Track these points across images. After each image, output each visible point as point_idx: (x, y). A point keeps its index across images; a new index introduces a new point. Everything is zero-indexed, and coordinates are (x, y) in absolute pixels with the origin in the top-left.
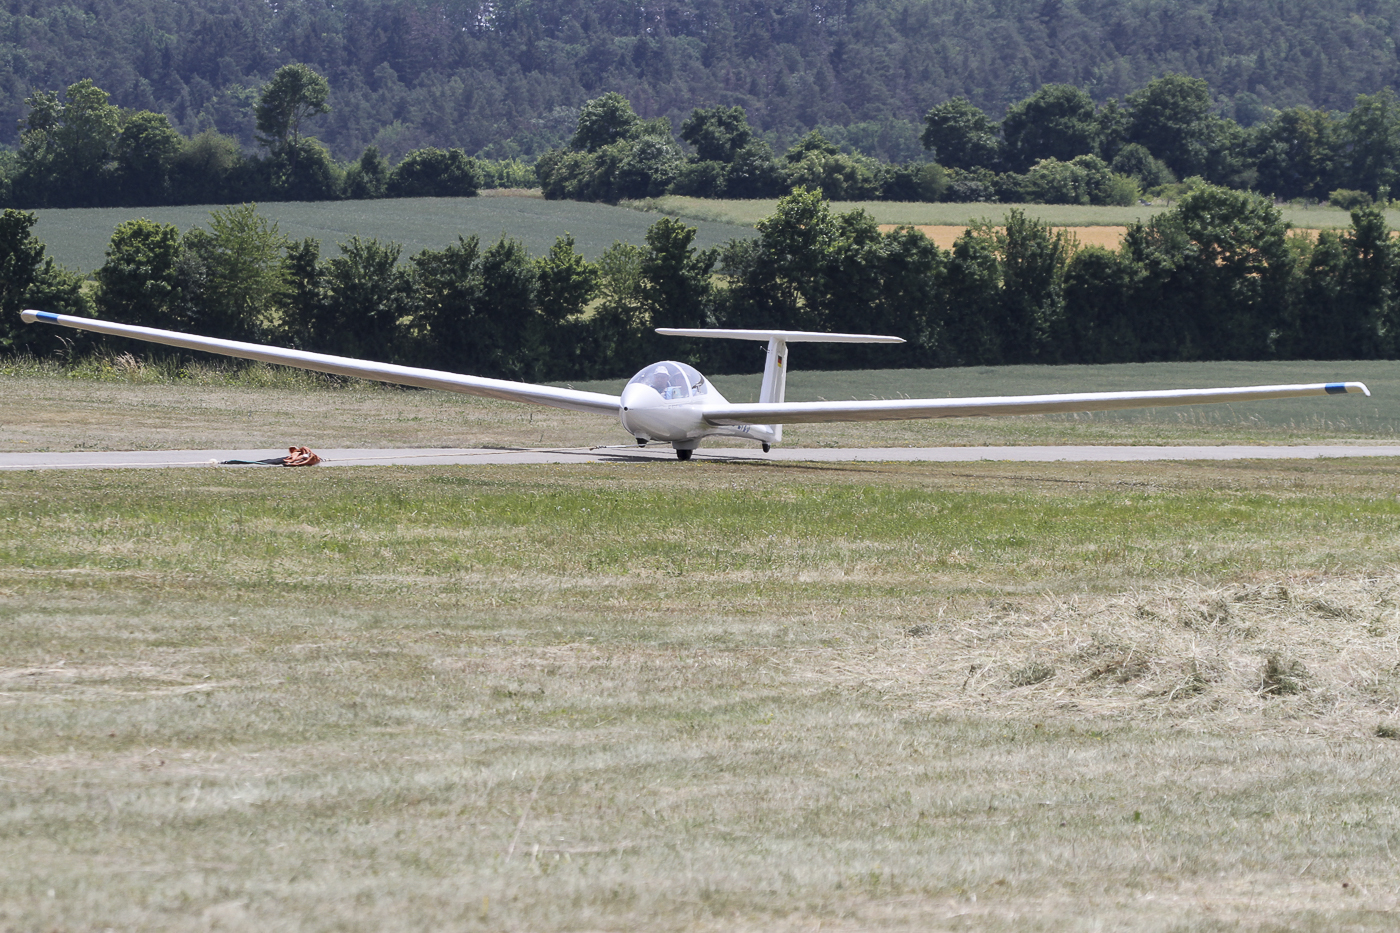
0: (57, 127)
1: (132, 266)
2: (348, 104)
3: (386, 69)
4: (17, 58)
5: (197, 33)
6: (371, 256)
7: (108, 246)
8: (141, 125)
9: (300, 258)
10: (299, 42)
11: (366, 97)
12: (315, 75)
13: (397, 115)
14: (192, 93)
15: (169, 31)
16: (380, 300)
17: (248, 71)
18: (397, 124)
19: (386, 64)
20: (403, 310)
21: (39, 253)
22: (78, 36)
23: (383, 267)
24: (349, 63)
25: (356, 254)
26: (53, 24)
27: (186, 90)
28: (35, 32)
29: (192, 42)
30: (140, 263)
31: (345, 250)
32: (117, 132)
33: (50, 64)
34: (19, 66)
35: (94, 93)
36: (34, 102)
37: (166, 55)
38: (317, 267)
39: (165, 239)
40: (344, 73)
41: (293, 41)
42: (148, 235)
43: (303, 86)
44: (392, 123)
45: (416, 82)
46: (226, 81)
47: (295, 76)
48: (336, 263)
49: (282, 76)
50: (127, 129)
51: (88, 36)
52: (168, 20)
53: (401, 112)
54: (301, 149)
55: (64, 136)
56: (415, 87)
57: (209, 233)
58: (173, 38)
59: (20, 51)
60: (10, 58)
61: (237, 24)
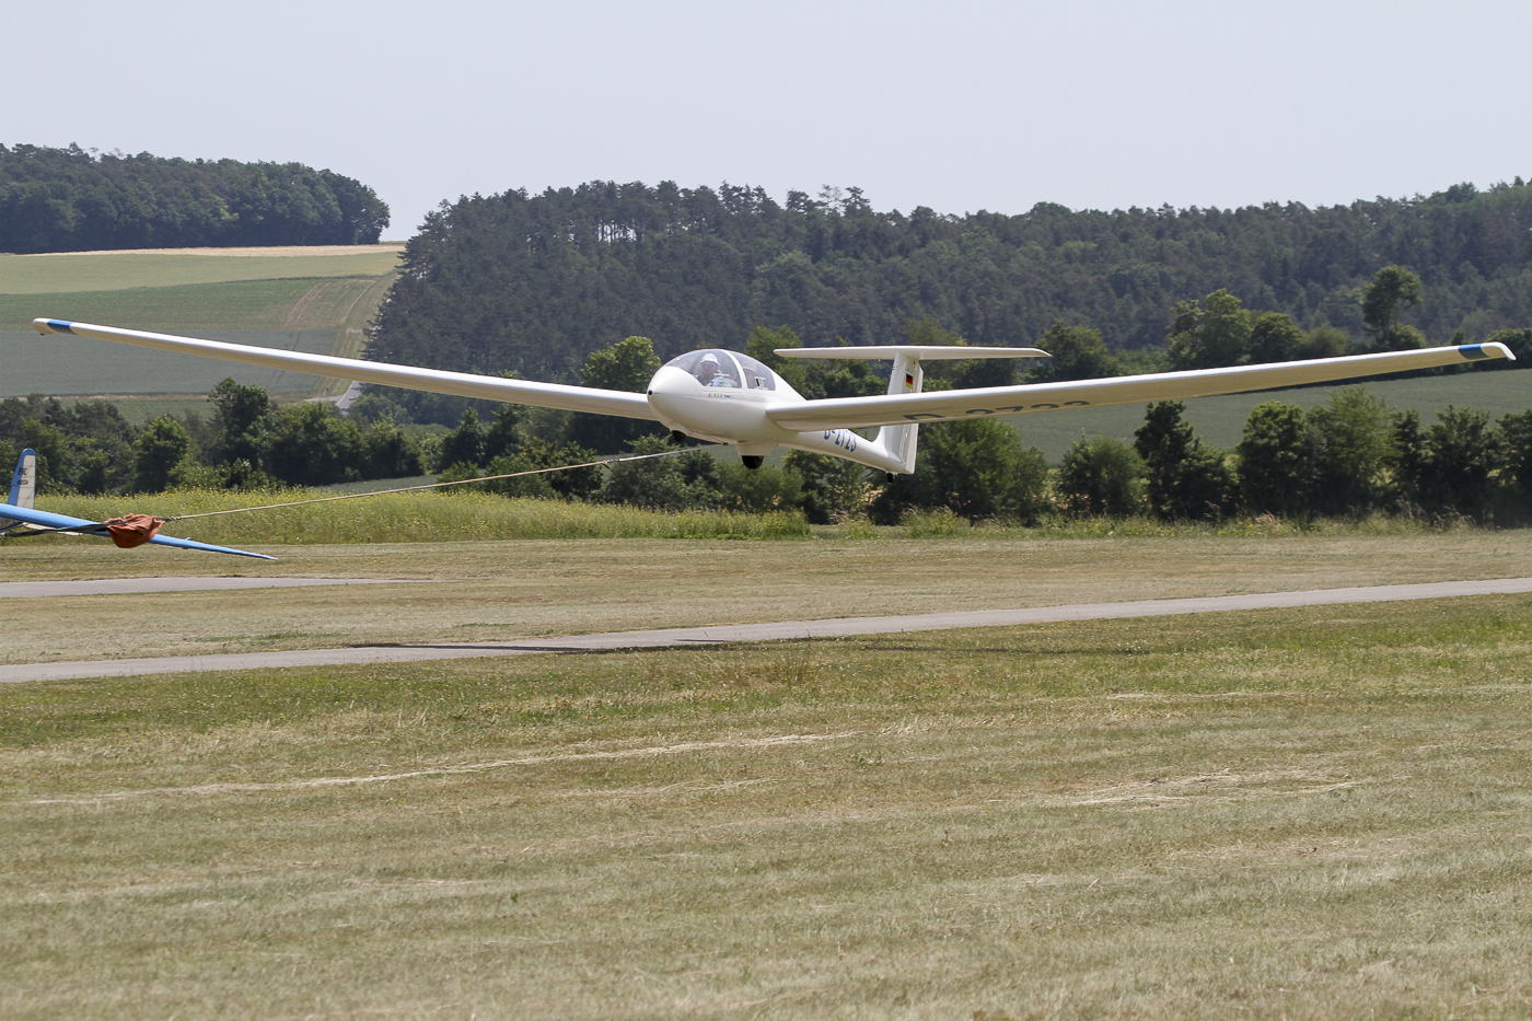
0: (1199, 329)
1: (1266, 440)
2: (1437, 297)
3: (1467, 266)
4: (1163, 275)
5: (1310, 246)
6: (1465, 421)
7: (1245, 424)
8: (1267, 324)
9: (1404, 426)
10: (1395, 248)
11: (1452, 290)
12: (1409, 273)
13: (1479, 303)
14: (1308, 295)
15: (1287, 245)
16: (1472, 457)
17: (1353, 274)
18: (1480, 311)
19: (1468, 262)
20: (1492, 466)
21: (1189, 433)
22: (1213, 254)
23: (1476, 429)
24: (1437, 263)
25: (1451, 419)
26: (1191, 245)
27: (1303, 293)
28: (1176, 253)
29: (1306, 253)
30: (1272, 438)
31: (1441, 417)
32: (1248, 331)
33: (1190, 278)
34: (1164, 281)
35: (1228, 300)
36: (1179, 311)
37: (1285, 265)
38: (1419, 433)
39: (1290, 417)
40: (1433, 271)
41: (1389, 247)
42: (1277, 415)
43: (1399, 284)
44: (1475, 310)
45: (1493, 275)
46: (1336, 283)
47: (1392, 275)
48: (1436, 429)
49: (1382, 276)
50: (1257, 328)
51: (1220, 254)
52: (1286, 236)
53: (1482, 301)
54: (1402, 336)
55: (1204, 336)
56: (1493, 279)
57: (1327, 409)
58: (1290, 251)
59: (1166, 269)
60: (1157, 274)
61: (1342, 236)
